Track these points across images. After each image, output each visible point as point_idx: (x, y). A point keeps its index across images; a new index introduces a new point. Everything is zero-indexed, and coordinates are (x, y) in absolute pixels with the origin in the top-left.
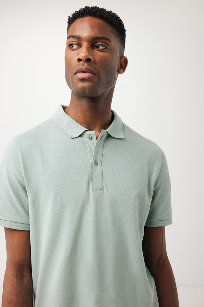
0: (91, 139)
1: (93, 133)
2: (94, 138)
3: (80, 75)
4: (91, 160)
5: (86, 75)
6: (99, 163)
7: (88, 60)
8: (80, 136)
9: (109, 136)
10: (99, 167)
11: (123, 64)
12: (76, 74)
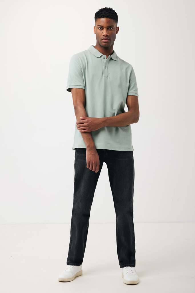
0: (105, 58)
1: (105, 56)
2: (106, 58)
3: (104, 41)
4: (104, 66)
5: (106, 41)
6: (107, 68)
7: (107, 36)
8: (100, 57)
9: (111, 59)
10: (106, 69)
11: (117, 29)
12: (102, 40)
